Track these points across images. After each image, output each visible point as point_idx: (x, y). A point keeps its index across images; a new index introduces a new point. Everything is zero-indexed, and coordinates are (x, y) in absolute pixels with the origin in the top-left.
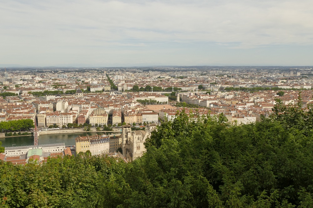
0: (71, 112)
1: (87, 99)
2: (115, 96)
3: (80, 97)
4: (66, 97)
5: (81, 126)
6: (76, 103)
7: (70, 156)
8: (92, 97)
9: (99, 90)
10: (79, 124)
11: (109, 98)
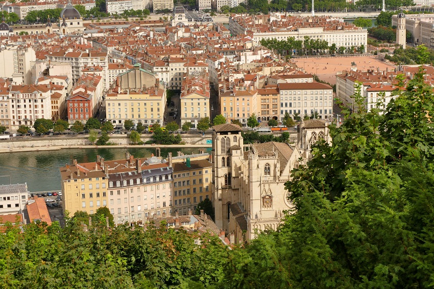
0: (47, 82)
1: (96, 40)
2: (187, 29)
3: (74, 33)
4: (29, 32)
5: (80, 130)
6: (59, 53)
7: (44, 224)
8: (112, 31)
9: (135, 9)
10: (71, 122)
11: (169, 34)
